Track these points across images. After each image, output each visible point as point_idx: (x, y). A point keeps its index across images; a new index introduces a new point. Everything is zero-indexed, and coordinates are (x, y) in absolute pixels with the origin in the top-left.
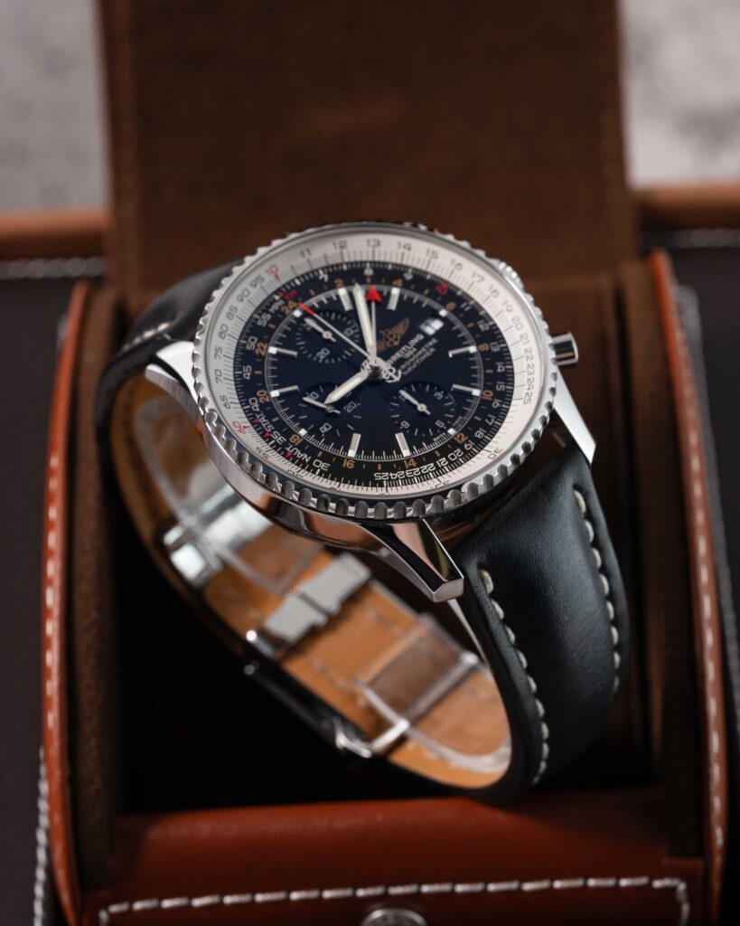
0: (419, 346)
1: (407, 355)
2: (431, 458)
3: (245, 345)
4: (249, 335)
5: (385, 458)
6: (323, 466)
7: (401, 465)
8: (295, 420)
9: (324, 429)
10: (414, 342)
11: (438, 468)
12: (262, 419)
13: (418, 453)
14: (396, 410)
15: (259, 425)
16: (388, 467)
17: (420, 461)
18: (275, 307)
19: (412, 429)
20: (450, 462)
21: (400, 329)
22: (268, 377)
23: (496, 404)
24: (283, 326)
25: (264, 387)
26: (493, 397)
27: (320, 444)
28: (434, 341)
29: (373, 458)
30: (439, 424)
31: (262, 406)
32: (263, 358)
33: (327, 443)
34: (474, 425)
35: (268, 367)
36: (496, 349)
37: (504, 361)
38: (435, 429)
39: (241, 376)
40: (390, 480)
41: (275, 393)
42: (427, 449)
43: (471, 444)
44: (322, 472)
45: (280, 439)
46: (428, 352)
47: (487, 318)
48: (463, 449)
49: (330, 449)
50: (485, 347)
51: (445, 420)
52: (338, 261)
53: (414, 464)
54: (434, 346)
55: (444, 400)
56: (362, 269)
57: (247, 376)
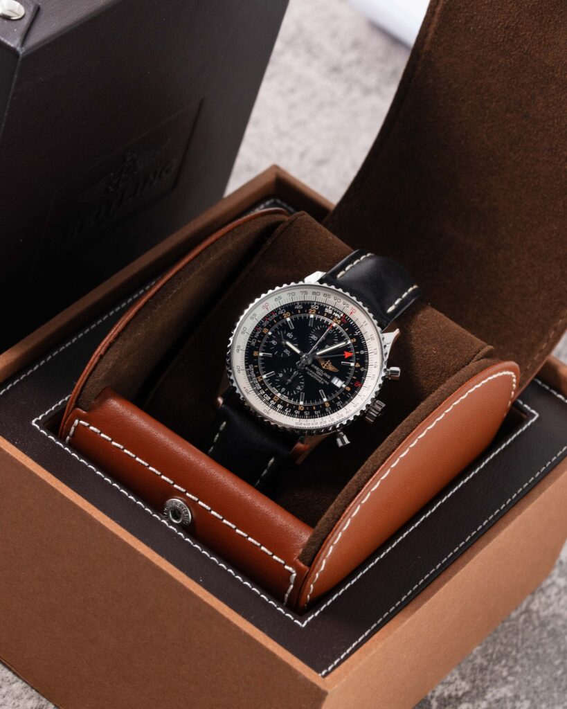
0: (324, 377)
1: (318, 373)
2: (264, 387)
3: (313, 304)
4: (319, 305)
5: (261, 368)
6: (253, 343)
7: (258, 375)
8: (276, 329)
9: (274, 342)
10: (326, 375)
11: (259, 391)
12: (275, 316)
13: (266, 382)
14: (288, 371)
15: (271, 315)
16: (256, 370)
17: (261, 383)
18: (336, 315)
19: (279, 378)
20: (263, 395)
21: (331, 368)
22: (298, 316)
23: (297, 412)
24: (326, 319)
25: (291, 315)
26: (300, 411)
27: (264, 341)
28: (328, 383)
29: (260, 363)
30: (283, 390)
31: (281, 315)
32: (307, 312)
33: (266, 344)
34: (284, 404)
35: (302, 315)
36: (327, 410)
37: (321, 414)
38: (281, 388)
39: (296, 305)
40: (250, 371)
41: (288, 319)
42: (268, 385)
43: (274, 403)
44: (250, 343)
45: (265, 324)
46: (321, 381)
47: (344, 405)
48: (270, 400)
49: (262, 345)
50: (327, 405)
51: (286, 391)
52: (366, 339)
53: (260, 381)
54: (325, 383)
55: (296, 390)
56: (363, 350)
57: (297, 307)
